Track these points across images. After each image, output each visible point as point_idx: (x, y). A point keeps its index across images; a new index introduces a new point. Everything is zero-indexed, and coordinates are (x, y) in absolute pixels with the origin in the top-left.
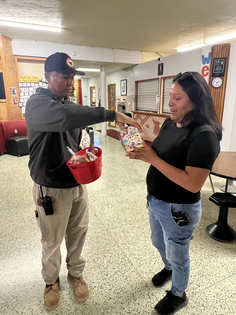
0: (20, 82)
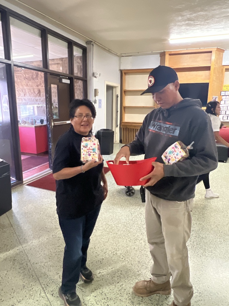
0: (223, 91)
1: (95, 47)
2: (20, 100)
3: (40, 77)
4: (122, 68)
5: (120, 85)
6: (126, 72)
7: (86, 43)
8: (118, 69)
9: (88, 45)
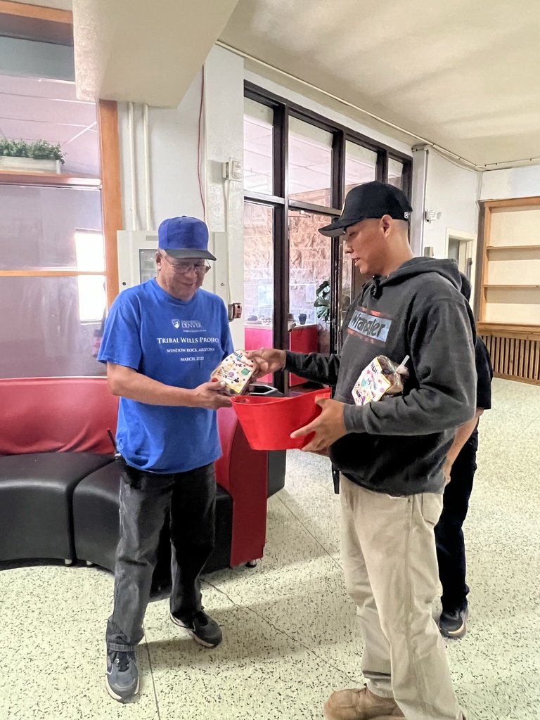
1: (432, 156)
2: (259, 274)
3: (303, 226)
4: (483, 198)
5: (477, 235)
6: (493, 205)
7: (412, 149)
8: (475, 199)
9: (416, 153)
